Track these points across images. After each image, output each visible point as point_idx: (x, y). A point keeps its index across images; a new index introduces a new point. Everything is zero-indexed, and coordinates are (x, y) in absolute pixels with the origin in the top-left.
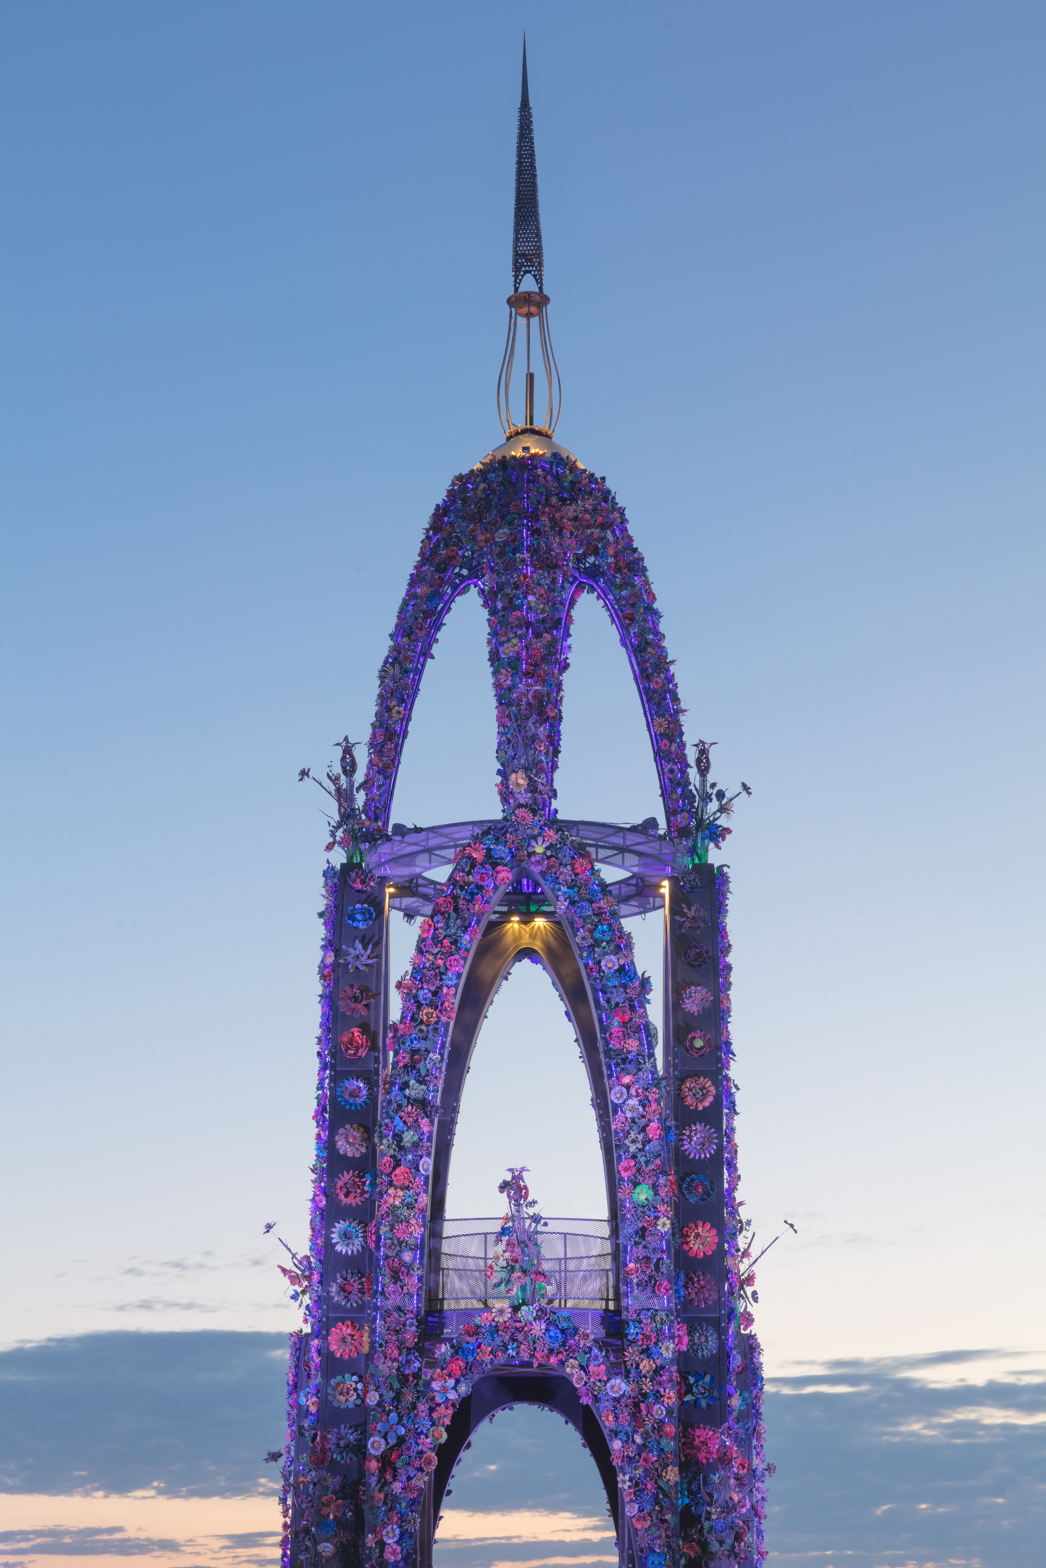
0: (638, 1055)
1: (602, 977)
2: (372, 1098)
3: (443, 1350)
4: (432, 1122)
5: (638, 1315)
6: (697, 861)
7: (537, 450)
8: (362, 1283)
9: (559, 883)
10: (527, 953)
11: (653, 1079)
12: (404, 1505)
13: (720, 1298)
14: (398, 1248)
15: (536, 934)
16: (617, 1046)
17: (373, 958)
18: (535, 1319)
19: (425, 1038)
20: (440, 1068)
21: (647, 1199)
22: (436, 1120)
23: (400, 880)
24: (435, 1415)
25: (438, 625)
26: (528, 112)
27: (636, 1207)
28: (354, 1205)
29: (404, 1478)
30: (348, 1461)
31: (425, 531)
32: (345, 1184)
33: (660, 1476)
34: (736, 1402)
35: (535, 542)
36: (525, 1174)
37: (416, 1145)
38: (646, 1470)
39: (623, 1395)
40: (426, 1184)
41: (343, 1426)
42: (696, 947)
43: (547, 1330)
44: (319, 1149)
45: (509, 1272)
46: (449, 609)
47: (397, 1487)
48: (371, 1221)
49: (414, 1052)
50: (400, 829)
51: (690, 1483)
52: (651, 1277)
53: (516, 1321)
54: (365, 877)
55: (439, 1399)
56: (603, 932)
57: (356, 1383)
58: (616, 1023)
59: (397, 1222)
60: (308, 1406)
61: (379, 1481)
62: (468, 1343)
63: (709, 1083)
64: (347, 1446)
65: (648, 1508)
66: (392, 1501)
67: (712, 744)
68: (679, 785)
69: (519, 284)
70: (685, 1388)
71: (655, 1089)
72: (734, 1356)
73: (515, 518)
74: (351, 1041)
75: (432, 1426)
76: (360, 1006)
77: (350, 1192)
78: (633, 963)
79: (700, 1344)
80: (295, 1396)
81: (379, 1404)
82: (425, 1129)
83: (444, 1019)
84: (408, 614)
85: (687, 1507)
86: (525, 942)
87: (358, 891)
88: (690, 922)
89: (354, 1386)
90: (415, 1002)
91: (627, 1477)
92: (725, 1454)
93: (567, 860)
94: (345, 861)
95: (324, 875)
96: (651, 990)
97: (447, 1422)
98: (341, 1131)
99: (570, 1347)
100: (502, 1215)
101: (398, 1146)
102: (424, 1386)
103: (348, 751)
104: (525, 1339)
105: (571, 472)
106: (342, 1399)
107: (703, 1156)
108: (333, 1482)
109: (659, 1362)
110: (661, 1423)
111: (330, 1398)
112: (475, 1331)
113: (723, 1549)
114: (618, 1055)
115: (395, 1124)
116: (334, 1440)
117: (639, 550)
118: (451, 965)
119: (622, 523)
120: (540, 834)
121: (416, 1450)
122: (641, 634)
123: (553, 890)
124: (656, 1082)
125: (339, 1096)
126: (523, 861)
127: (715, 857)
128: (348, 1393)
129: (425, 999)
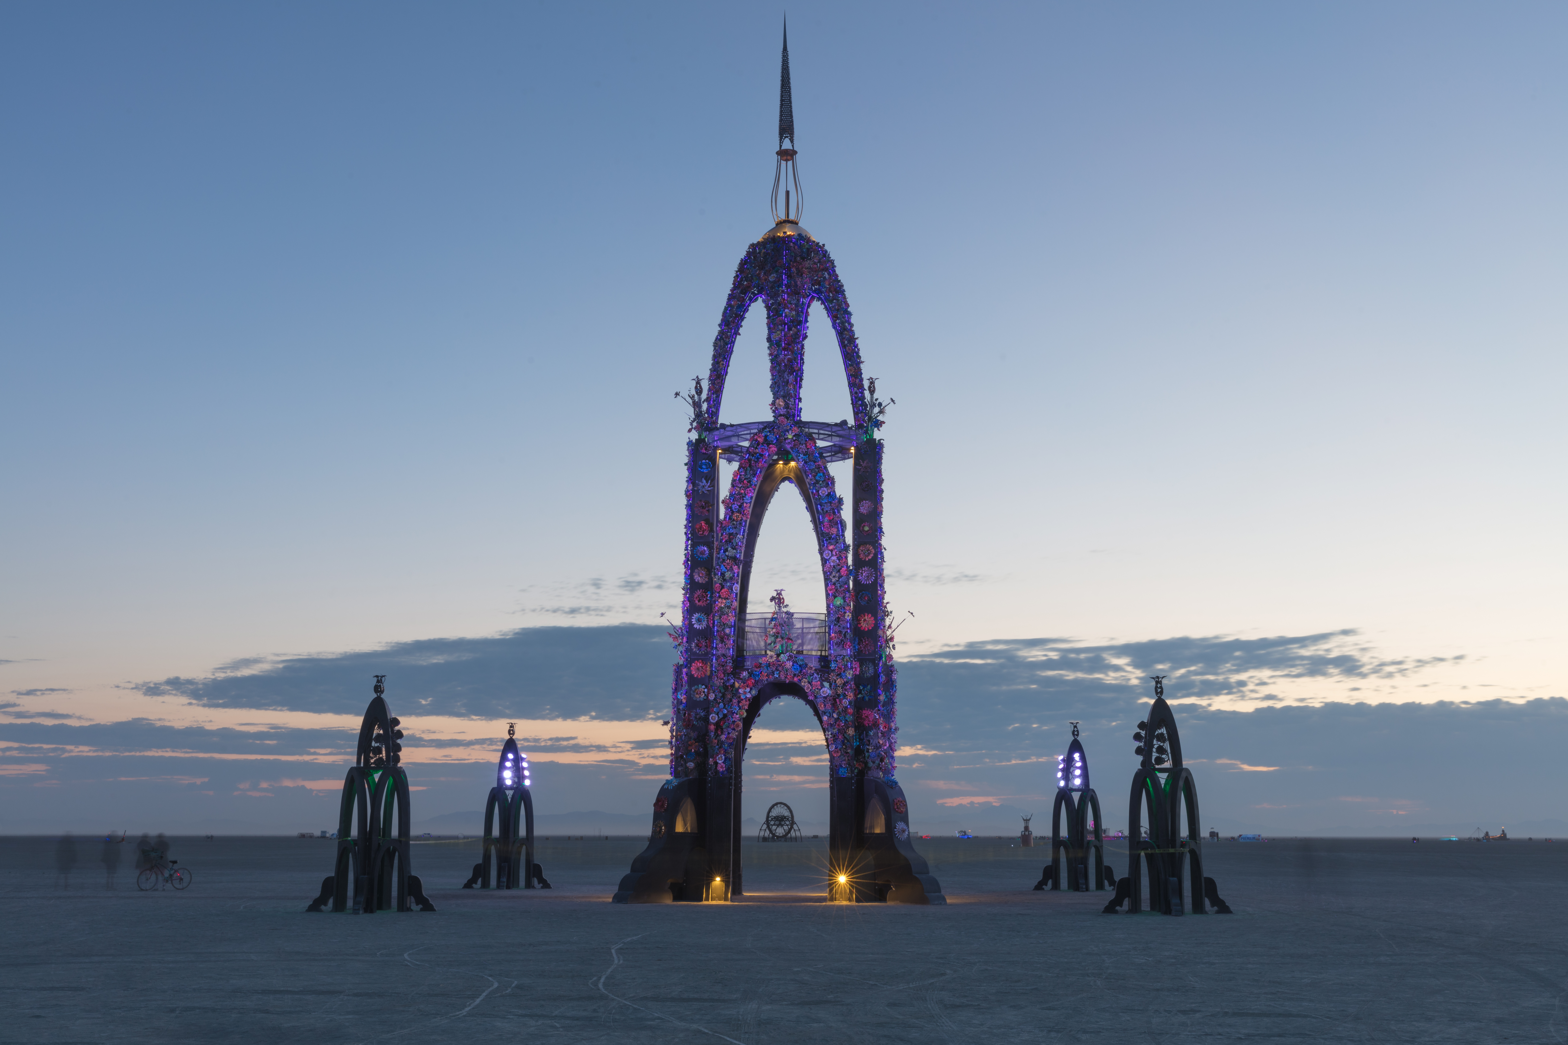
0: (837, 535)
1: (820, 498)
2: (711, 554)
3: (744, 674)
4: (739, 568)
5: (836, 658)
6: (868, 437)
7: (790, 233)
8: (706, 643)
9: (800, 453)
10: (788, 479)
11: (844, 547)
12: (726, 745)
13: (875, 649)
14: (723, 627)
15: (791, 470)
16: (827, 531)
17: (711, 487)
18: (787, 660)
19: (736, 528)
20: (743, 542)
21: (840, 604)
22: (741, 566)
23: (724, 447)
24: (741, 705)
25: (742, 318)
26: (787, 53)
27: (836, 607)
28: (703, 606)
29: (727, 733)
30: (701, 725)
31: (735, 272)
32: (698, 596)
33: (845, 732)
34: (882, 698)
35: (789, 281)
36: (783, 592)
37: (731, 578)
38: (839, 730)
39: (828, 696)
40: (736, 597)
41: (698, 709)
42: (866, 481)
43: (793, 665)
44: (686, 579)
45: (775, 638)
46: (748, 310)
47: (723, 737)
48: (711, 613)
49: (730, 534)
50: (723, 426)
51: (860, 735)
52: (842, 640)
53: (778, 661)
54: (707, 446)
55: (743, 697)
56: (820, 477)
57: (704, 689)
58: (826, 520)
59: (723, 615)
60: (682, 699)
61: (715, 734)
62: (756, 671)
63: (871, 548)
64: (700, 718)
65: (840, 747)
66: (721, 744)
67: (876, 379)
68: (859, 400)
69: (782, 143)
70: (857, 691)
71: (844, 552)
72: (882, 676)
73: (779, 269)
74: (701, 527)
75: (739, 709)
76: (705, 510)
77: (701, 600)
78: (834, 491)
79: (866, 671)
80: (675, 694)
81: (715, 699)
82: (736, 571)
83: (744, 518)
84: (727, 315)
85: (859, 746)
86: (786, 474)
87: (704, 453)
88: (864, 469)
89: (703, 690)
90: (731, 511)
91: (830, 733)
92: (876, 722)
93: (803, 442)
94: (697, 437)
95: (687, 445)
96: (843, 504)
97: (746, 707)
98: (696, 571)
99: (804, 673)
100: (772, 611)
101: (723, 579)
102: (736, 691)
103: (698, 382)
104: (782, 670)
105: (807, 243)
106: (697, 696)
107: (868, 582)
108: (693, 735)
109: (845, 680)
110: (846, 707)
111: (692, 696)
112: (759, 666)
113: (874, 765)
114: (827, 535)
115: (721, 568)
116: (694, 715)
117: (841, 281)
118: (747, 493)
119: (833, 268)
120: (790, 429)
121: (732, 720)
122: (843, 323)
123: (797, 456)
124: (845, 548)
125: (695, 554)
126: (782, 442)
127: (877, 435)
128: (700, 694)
129: (736, 509)
